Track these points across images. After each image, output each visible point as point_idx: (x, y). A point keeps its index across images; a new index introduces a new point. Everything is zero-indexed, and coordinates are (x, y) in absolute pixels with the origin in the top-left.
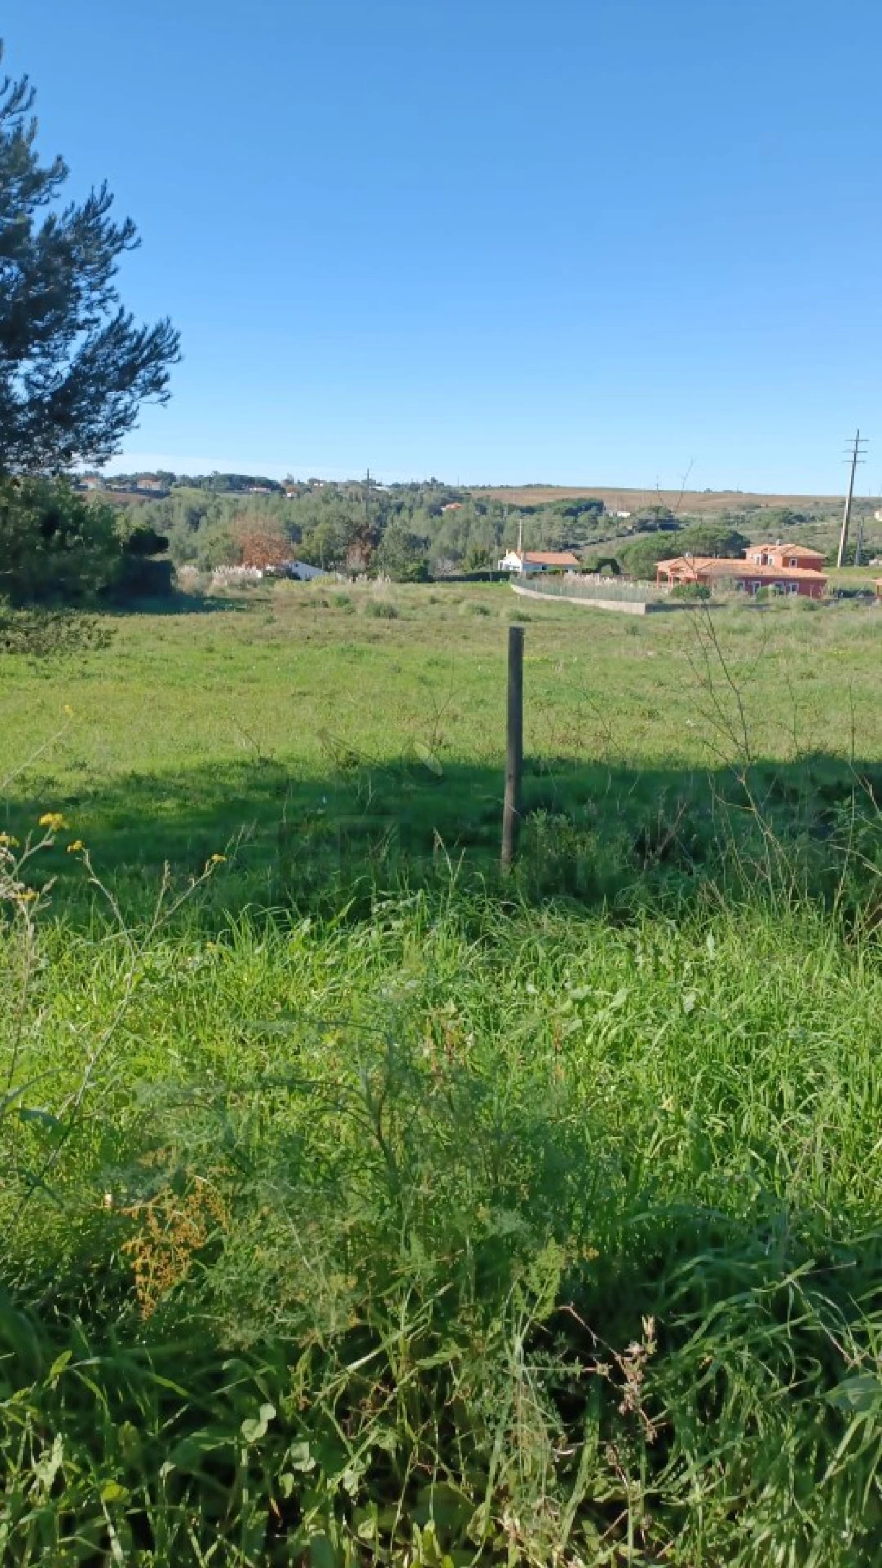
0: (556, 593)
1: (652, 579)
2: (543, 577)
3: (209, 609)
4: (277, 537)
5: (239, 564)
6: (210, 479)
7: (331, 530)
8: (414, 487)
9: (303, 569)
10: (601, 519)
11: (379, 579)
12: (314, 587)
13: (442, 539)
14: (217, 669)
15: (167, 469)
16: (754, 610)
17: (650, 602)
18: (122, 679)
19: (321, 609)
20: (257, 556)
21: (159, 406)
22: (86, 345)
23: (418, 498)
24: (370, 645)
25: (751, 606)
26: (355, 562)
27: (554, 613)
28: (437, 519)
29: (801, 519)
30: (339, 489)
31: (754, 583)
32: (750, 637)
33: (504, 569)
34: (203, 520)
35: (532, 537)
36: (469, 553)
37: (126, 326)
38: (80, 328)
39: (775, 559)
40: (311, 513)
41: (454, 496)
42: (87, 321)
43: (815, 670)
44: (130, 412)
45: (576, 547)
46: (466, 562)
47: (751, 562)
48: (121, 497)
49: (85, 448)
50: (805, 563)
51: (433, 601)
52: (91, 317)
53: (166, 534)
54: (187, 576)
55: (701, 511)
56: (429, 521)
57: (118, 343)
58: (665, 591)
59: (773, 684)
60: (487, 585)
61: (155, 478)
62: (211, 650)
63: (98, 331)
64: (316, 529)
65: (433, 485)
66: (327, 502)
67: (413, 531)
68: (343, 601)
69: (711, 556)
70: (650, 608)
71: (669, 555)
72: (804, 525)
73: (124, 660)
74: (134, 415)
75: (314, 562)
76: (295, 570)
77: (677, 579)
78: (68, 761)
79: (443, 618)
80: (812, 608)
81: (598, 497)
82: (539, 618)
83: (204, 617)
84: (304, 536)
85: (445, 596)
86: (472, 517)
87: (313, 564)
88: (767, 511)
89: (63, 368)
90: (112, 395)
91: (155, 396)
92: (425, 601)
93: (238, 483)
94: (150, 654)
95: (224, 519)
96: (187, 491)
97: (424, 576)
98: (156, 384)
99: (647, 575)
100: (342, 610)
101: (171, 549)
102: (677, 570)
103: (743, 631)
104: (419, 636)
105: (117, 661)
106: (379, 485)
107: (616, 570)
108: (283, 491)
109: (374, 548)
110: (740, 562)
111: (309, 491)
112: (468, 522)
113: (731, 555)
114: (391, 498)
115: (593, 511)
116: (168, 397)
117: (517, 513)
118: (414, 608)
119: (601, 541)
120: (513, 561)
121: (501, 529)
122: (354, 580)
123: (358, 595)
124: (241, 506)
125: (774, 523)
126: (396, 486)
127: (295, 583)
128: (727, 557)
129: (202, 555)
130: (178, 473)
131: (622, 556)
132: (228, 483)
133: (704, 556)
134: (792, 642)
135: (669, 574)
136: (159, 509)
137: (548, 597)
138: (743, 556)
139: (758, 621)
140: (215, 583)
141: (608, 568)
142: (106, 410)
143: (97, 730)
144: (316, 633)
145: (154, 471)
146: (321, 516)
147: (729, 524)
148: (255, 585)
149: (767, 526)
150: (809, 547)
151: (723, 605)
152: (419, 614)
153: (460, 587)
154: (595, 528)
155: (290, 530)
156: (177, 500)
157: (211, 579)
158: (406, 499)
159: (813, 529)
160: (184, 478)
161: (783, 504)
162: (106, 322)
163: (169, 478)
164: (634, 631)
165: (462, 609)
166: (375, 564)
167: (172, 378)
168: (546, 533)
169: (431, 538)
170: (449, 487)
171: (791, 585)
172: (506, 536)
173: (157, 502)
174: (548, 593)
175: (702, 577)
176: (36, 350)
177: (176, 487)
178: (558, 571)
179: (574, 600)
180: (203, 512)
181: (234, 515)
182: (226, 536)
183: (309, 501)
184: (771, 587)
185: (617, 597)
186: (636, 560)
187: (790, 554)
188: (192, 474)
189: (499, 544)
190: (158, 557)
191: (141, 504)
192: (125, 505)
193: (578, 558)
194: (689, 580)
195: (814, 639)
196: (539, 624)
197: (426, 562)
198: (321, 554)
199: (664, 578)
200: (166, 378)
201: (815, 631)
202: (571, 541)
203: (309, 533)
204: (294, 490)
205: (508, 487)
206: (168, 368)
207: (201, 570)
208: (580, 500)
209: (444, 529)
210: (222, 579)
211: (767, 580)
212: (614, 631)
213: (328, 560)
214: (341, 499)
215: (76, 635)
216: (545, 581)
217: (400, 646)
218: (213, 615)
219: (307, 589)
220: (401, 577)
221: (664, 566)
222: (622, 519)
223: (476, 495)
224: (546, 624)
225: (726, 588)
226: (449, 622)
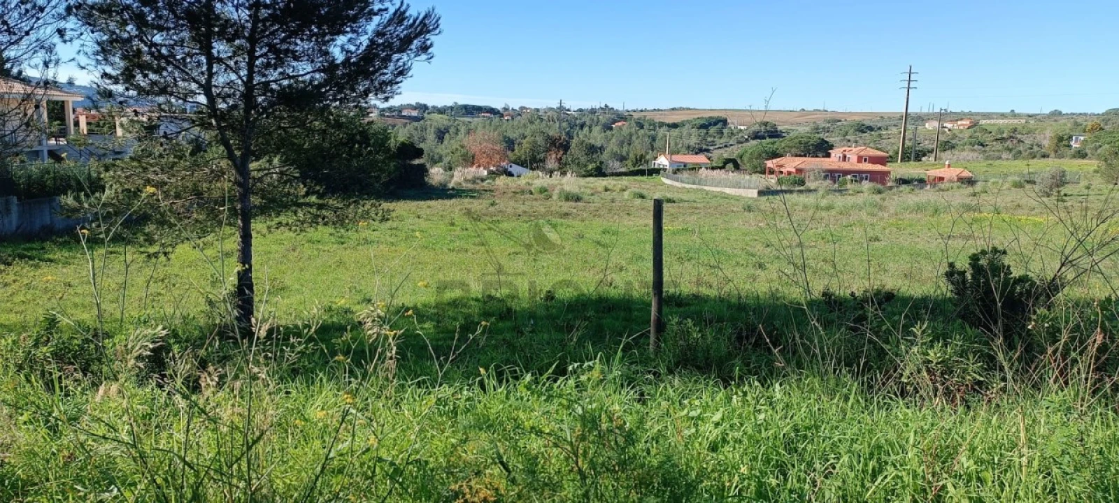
0: (694, 183)
1: (763, 172)
2: (684, 172)
3: (451, 197)
4: (498, 147)
5: (471, 166)
6: (452, 108)
7: (535, 142)
8: (593, 111)
9: (515, 169)
10: (725, 131)
11: (569, 175)
12: (522, 182)
13: (613, 146)
14: (458, 237)
15: (423, 102)
16: (837, 194)
17: (761, 188)
18: (392, 244)
19: (528, 196)
20: (484, 160)
21: (426, 63)
22: (379, 25)
23: (595, 119)
24: (563, 220)
25: (835, 191)
26: (551, 163)
27: (692, 197)
28: (608, 132)
29: (871, 129)
30: (540, 114)
31: (837, 175)
32: (833, 212)
33: (656, 167)
34: (447, 136)
35: (676, 144)
36: (631, 155)
37: (404, 12)
38: (376, 14)
39: (854, 158)
40: (521, 131)
41: (621, 117)
42: (380, 10)
43: (880, 235)
44: (406, 67)
45: (708, 151)
46: (629, 163)
47: (834, 161)
48: (390, 121)
49: (377, 90)
50: (874, 160)
51: (606, 190)
52: (383, 7)
53: (422, 146)
54: (436, 174)
55: (799, 124)
56: (603, 134)
57: (400, 22)
58: (772, 181)
59: (849, 245)
60: (644, 178)
61: (414, 108)
62: (452, 224)
63: (387, 16)
64: (524, 141)
65: (606, 109)
66: (531, 122)
67: (592, 141)
68: (543, 190)
69: (805, 156)
70: (761, 193)
71: (775, 155)
72: (873, 133)
73: (394, 231)
74: (410, 68)
75: (522, 164)
76: (510, 169)
77: (782, 173)
78: (359, 298)
79: (613, 201)
80: (880, 192)
81: (723, 115)
82: (681, 201)
83: (448, 202)
84: (516, 147)
85: (614, 185)
86: (633, 130)
87: (522, 166)
88: (845, 123)
89: (364, 40)
90: (396, 57)
91: (424, 57)
92: (600, 189)
93: (471, 110)
94: (411, 227)
95: (461, 135)
96: (436, 116)
97: (600, 172)
98: (425, 48)
99: (759, 169)
100: (542, 196)
101: (425, 157)
102: (781, 166)
103: (829, 208)
104: (596, 214)
105: (389, 232)
106: (569, 110)
107: (737, 167)
108: (502, 116)
109: (565, 153)
110: (827, 159)
111: (520, 115)
112: (631, 135)
113: (820, 155)
114: (577, 119)
115: (720, 125)
116: (432, 57)
117: (665, 128)
118: (592, 195)
119: (726, 146)
120: (663, 161)
121: (654, 139)
122: (551, 176)
123: (554, 187)
124: (472, 126)
125: (851, 131)
126: (581, 110)
127: (510, 178)
128: (817, 157)
129: (446, 160)
130: (430, 104)
131: (741, 157)
132: (464, 111)
133: (800, 156)
134: (863, 215)
135: (776, 169)
136: (416, 129)
137: (688, 186)
138: (828, 155)
139: (839, 201)
140: (455, 179)
141: (730, 165)
142: (391, 66)
143: (377, 278)
144: (525, 212)
145: (413, 103)
146: (528, 132)
147: (818, 133)
148: (483, 180)
149: (846, 134)
150: (877, 149)
151: (815, 190)
152: (596, 198)
153: (625, 181)
154: (721, 138)
155: (506, 142)
156: (428, 123)
157: (452, 176)
158: (587, 120)
159: (880, 135)
160: (434, 107)
161: (857, 118)
162: (392, 10)
163: (424, 108)
164: (749, 209)
165: (626, 195)
166: (566, 164)
167: (435, 45)
168: (687, 142)
169: (605, 146)
170: (617, 110)
171: (864, 175)
172: (657, 144)
173: (416, 124)
174: (688, 183)
175: (799, 171)
176: (348, 29)
177: (429, 113)
178: (695, 168)
179: (706, 188)
180: (447, 130)
181: (468, 132)
182: (462, 147)
183: (519, 121)
184: (849, 177)
185: (737, 185)
186: (751, 159)
187: (862, 153)
188: (440, 105)
189: (653, 150)
190: (416, 162)
191: (405, 125)
192: (394, 126)
193: (709, 159)
194: (789, 173)
195: (880, 214)
196: (681, 205)
197: (601, 163)
198: (528, 159)
199: (772, 172)
200: (431, 45)
201: (881, 208)
202: (704, 147)
203: (520, 144)
204: (509, 115)
205: (659, 110)
206: (432, 38)
207: (445, 170)
208: (711, 118)
209: (614, 140)
210: (459, 177)
211: (846, 173)
212: (735, 209)
213: (533, 162)
214: (542, 120)
215: (368, 213)
216: (685, 175)
217: (583, 220)
218: (454, 201)
219: (519, 182)
220: (584, 173)
221: (770, 164)
222: (741, 130)
223: (636, 116)
224: (686, 204)
225: (816, 179)
226: (617, 204)
